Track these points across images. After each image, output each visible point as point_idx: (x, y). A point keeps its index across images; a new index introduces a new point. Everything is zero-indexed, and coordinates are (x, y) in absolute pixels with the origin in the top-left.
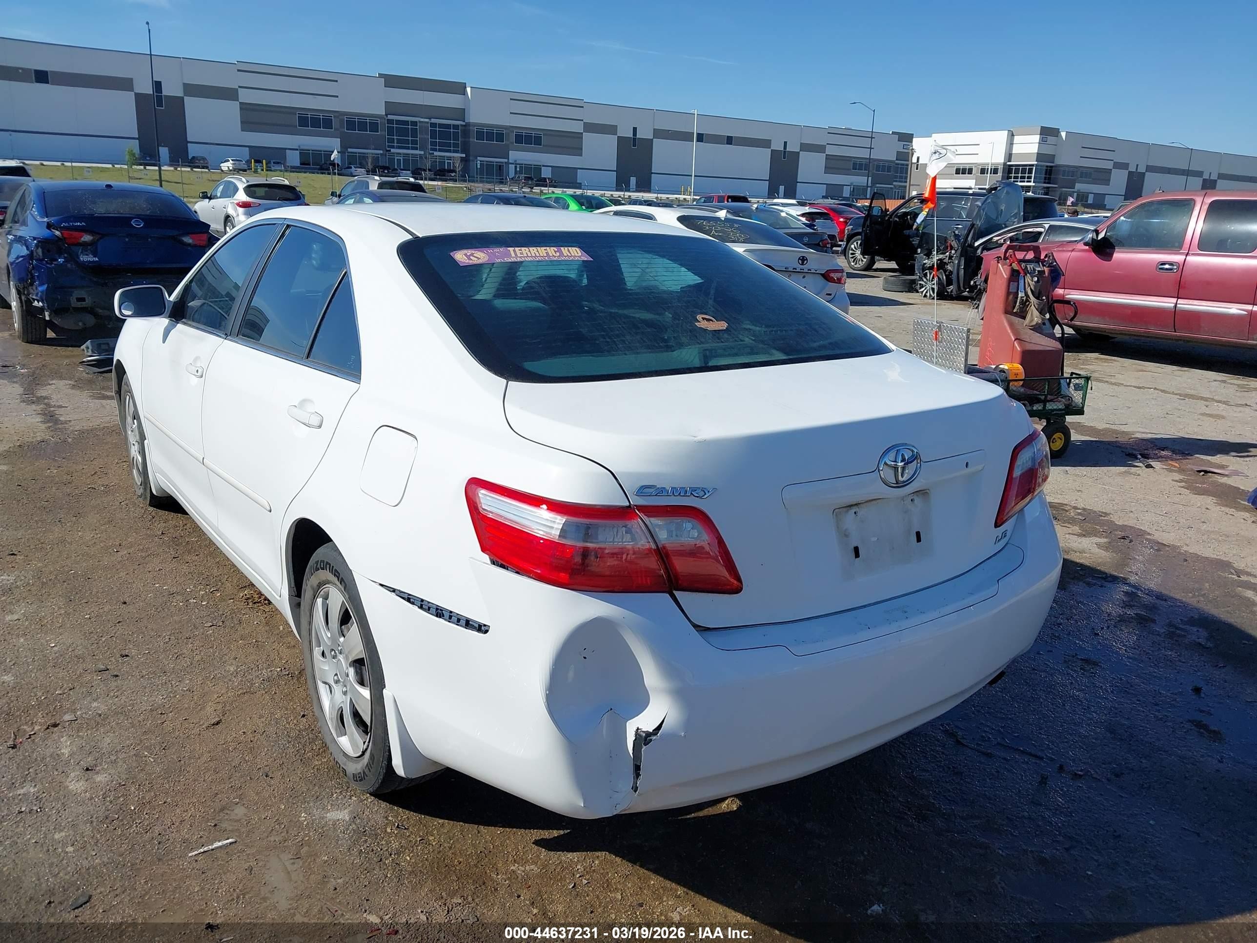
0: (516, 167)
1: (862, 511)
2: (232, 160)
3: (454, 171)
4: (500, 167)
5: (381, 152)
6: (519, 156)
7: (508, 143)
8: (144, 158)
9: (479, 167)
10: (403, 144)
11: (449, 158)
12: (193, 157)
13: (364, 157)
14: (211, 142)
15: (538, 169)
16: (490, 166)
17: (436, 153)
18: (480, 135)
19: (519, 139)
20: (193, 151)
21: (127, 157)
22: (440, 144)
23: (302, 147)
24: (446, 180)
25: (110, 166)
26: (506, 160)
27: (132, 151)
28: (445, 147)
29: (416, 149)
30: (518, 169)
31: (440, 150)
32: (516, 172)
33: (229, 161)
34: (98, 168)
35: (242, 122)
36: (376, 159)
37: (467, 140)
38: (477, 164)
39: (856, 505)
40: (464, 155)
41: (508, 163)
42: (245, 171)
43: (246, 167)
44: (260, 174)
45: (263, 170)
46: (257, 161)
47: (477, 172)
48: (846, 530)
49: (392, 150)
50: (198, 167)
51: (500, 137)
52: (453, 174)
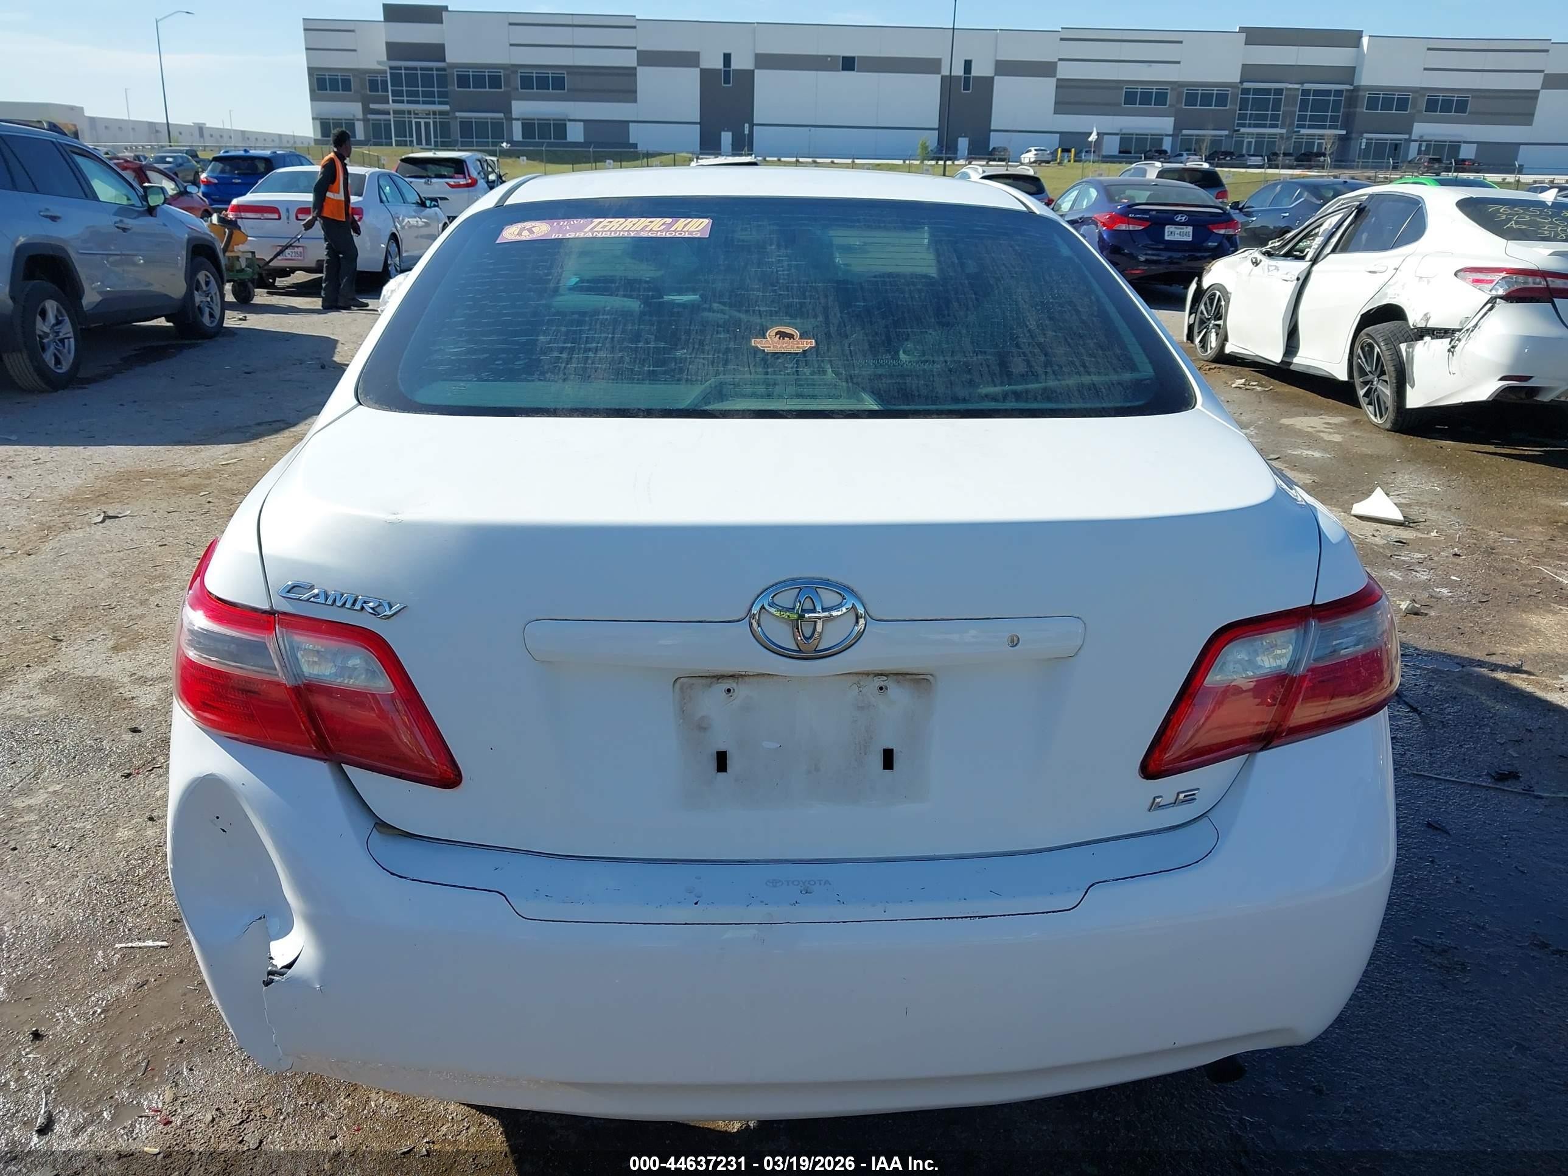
0: (1420, 145)
1: (742, 691)
2: (1036, 150)
3: (1324, 155)
4: (1396, 147)
5: (1226, 132)
6: (1427, 129)
7: (1414, 111)
8: (940, 150)
9: (1363, 147)
10: (1260, 121)
11: (1321, 137)
12: (994, 148)
13: (1199, 140)
14: (1014, 129)
15: (1455, 147)
16: (1380, 146)
17: (1303, 131)
18: (1373, 103)
19: (1432, 105)
20: (995, 141)
21: (919, 151)
22: (1312, 118)
23: (1124, 131)
24: (1310, 168)
25: (901, 162)
26: (1406, 136)
27: (925, 143)
28: (1318, 122)
29: (1276, 126)
30: (1423, 148)
31: (1310, 127)
32: (1419, 152)
33: (1030, 151)
34: (888, 164)
35: (1056, 103)
36: (1216, 142)
37: (1351, 110)
38: (1361, 143)
39: (732, 676)
40: (1344, 132)
41: (1409, 141)
42: (1048, 162)
43: (1049, 158)
44: (1065, 166)
45: (1069, 161)
46: (1064, 151)
47: (1359, 155)
48: (703, 718)
49: (1243, 130)
50: (994, 160)
51: (1403, 103)
52: (1322, 159)
